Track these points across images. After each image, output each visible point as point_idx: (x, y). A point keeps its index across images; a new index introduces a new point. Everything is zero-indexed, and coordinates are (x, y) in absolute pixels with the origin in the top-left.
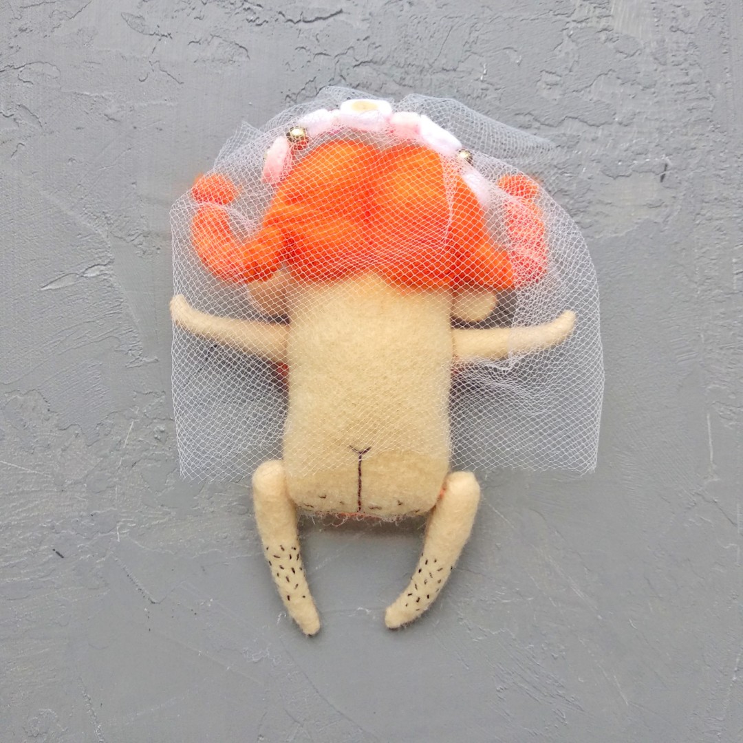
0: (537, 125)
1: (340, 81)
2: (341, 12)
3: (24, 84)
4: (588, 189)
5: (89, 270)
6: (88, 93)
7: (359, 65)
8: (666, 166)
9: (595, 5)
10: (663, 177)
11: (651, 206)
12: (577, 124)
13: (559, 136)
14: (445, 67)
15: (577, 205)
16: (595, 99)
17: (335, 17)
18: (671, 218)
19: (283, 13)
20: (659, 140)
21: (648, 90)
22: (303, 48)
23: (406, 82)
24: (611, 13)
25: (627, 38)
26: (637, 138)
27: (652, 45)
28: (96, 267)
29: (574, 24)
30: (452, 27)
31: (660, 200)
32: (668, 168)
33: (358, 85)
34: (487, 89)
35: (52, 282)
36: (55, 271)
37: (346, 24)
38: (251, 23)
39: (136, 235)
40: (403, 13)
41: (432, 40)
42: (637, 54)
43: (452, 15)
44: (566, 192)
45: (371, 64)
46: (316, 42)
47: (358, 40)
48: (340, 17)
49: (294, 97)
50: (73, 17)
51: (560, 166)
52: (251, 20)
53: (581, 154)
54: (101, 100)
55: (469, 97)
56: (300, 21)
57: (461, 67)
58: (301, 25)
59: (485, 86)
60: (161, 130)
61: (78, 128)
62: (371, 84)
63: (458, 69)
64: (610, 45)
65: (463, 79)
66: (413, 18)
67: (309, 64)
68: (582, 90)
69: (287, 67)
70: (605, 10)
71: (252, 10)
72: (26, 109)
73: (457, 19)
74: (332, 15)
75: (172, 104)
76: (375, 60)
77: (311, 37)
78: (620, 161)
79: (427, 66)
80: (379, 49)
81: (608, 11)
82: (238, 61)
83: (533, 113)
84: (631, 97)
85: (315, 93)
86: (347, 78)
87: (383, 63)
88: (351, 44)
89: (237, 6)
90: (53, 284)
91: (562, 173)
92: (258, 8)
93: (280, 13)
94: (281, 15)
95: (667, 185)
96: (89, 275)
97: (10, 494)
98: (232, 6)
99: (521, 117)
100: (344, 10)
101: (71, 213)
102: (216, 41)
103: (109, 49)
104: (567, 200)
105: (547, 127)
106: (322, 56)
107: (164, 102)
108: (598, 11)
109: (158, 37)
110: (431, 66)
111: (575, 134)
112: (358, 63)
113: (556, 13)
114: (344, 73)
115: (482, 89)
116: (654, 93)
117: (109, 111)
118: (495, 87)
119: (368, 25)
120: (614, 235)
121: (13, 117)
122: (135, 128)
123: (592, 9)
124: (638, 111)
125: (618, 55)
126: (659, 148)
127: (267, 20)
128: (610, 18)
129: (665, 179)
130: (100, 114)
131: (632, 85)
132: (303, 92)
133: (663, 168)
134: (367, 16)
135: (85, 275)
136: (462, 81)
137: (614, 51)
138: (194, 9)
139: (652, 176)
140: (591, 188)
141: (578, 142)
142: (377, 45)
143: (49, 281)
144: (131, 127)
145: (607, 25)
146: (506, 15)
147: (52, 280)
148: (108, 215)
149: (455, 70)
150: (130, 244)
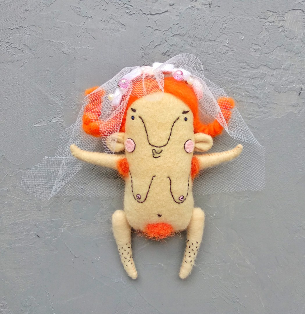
0: (249, 67)
1: (165, 42)
2: (167, 11)
3: (27, 35)
4: (268, 97)
5: (53, 119)
6: (55, 41)
7: (173, 36)
8: (302, 89)
9: (278, 15)
10: (300, 94)
11: (293, 106)
12: (265, 68)
13: (257, 73)
14: (210, 39)
15: (262, 104)
16: (274, 58)
17: (164, 13)
18: (301, 111)
19: (142, 10)
20: (300, 78)
21: (297, 55)
22: (149, 26)
23: (193, 45)
24: (285, 19)
25: (291, 31)
26: (290, 76)
27: (301, 35)
28: (56, 118)
29: (268, 24)
30: (215, 21)
31: (298, 104)
32: (302, 90)
33: (173, 45)
34: (228, 50)
35: (37, 123)
36: (39, 119)
37: (169, 17)
38: (128, 14)
39: (74, 105)
40: (194, 13)
41: (206, 26)
42: (294, 38)
43: (215, 16)
44: (258, 97)
45: (179, 36)
46: (155, 24)
47: (174, 24)
48: (167, 14)
49: (144, 48)
50: (49, 6)
51: (257, 86)
52: (128, 13)
53: (266, 81)
54: (61, 45)
55: (220, 54)
56: (149, 14)
57: (218, 40)
58: (149, 16)
59: (227, 49)
60: (86, 59)
61: (50, 57)
62: (178, 45)
63: (216, 40)
64: (283, 34)
65: (218, 45)
66: (198, 16)
67: (152, 34)
68: (269, 53)
69: (142, 35)
70: (282, 18)
71: (128, 8)
72: (28, 46)
73: (218, 18)
74: (163, 13)
75: (91, 48)
76: (180, 34)
77: (153, 22)
78: (282, 85)
79: (203, 38)
80: (183, 29)
81: (283, 19)
82: (121, 31)
83: (247, 62)
84: (290, 57)
85: (154, 47)
86: (168, 41)
87: (184, 36)
88: (170, 26)
89: (121, 5)
90: (38, 124)
91: (257, 89)
92: (130, 7)
93: (140, 10)
94: (140, 11)
95: (301, 97)
96: (53, 121)
97: (18, 211)
98: (119, 5)
99: (242, 63)
100: (169, 11)
101: (46, 94)
102: (112, 21)
103: (64, 22)
104: (258, 101)
105: (253, 69)
106: (158, 31)
107: (87, 47)
108: (279, 18)
109: (87, 18)
110: (205, 38)
111: (264, 72)
112: (173, 35)
113: (261, 18)
114: (167, 39)
115: (226, 50)
116: (300, 56)
117: (63, 50)
118: (232, 49)
119: (179, 18)
120: (276, 118)
121: (22, 50)
122: (75, 58)
123: (277, 17)
124: (292, 64)
125: (286, 39)
126: (299, 81)
127: (135, 13)
128: (284, 21)
129: (301, 95)
130: (60, 51)
131: (291, 52)
132: (149, 46)
133: (300, 90)
134: (179, 14)
135: (52, 121)
136: (218, 46)
137: (285, 36)
138: (102, 6)
139: (295, 93)
140: (269, 97)
141: (265, 76)
142: (182, 27)
143: (36, 123)
144: (73, 57)
145: (282, 24)
146: (239, 17)
147: (37, 122)
148: (62, 96)
149: (215, 41)
150: (71, 108)
